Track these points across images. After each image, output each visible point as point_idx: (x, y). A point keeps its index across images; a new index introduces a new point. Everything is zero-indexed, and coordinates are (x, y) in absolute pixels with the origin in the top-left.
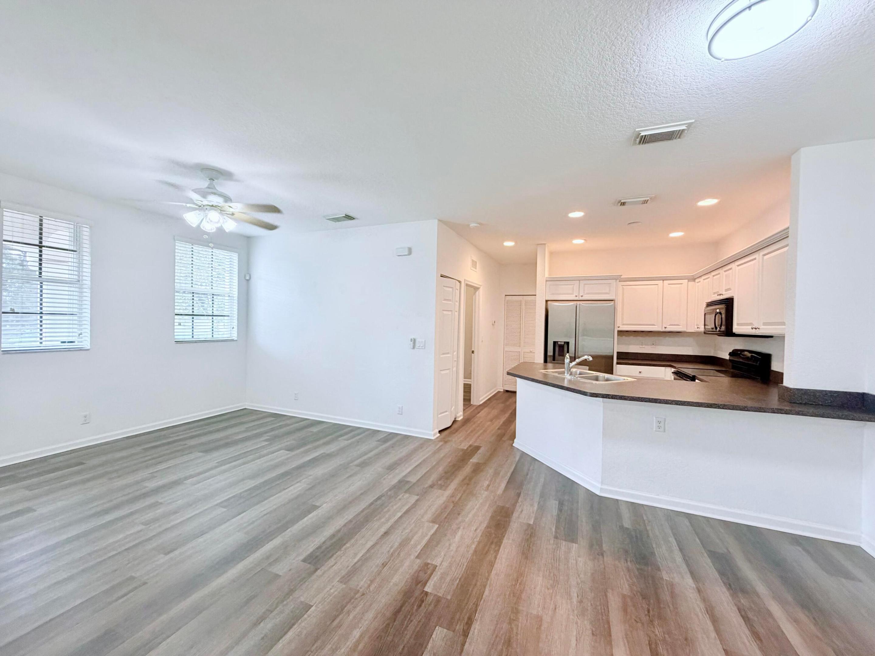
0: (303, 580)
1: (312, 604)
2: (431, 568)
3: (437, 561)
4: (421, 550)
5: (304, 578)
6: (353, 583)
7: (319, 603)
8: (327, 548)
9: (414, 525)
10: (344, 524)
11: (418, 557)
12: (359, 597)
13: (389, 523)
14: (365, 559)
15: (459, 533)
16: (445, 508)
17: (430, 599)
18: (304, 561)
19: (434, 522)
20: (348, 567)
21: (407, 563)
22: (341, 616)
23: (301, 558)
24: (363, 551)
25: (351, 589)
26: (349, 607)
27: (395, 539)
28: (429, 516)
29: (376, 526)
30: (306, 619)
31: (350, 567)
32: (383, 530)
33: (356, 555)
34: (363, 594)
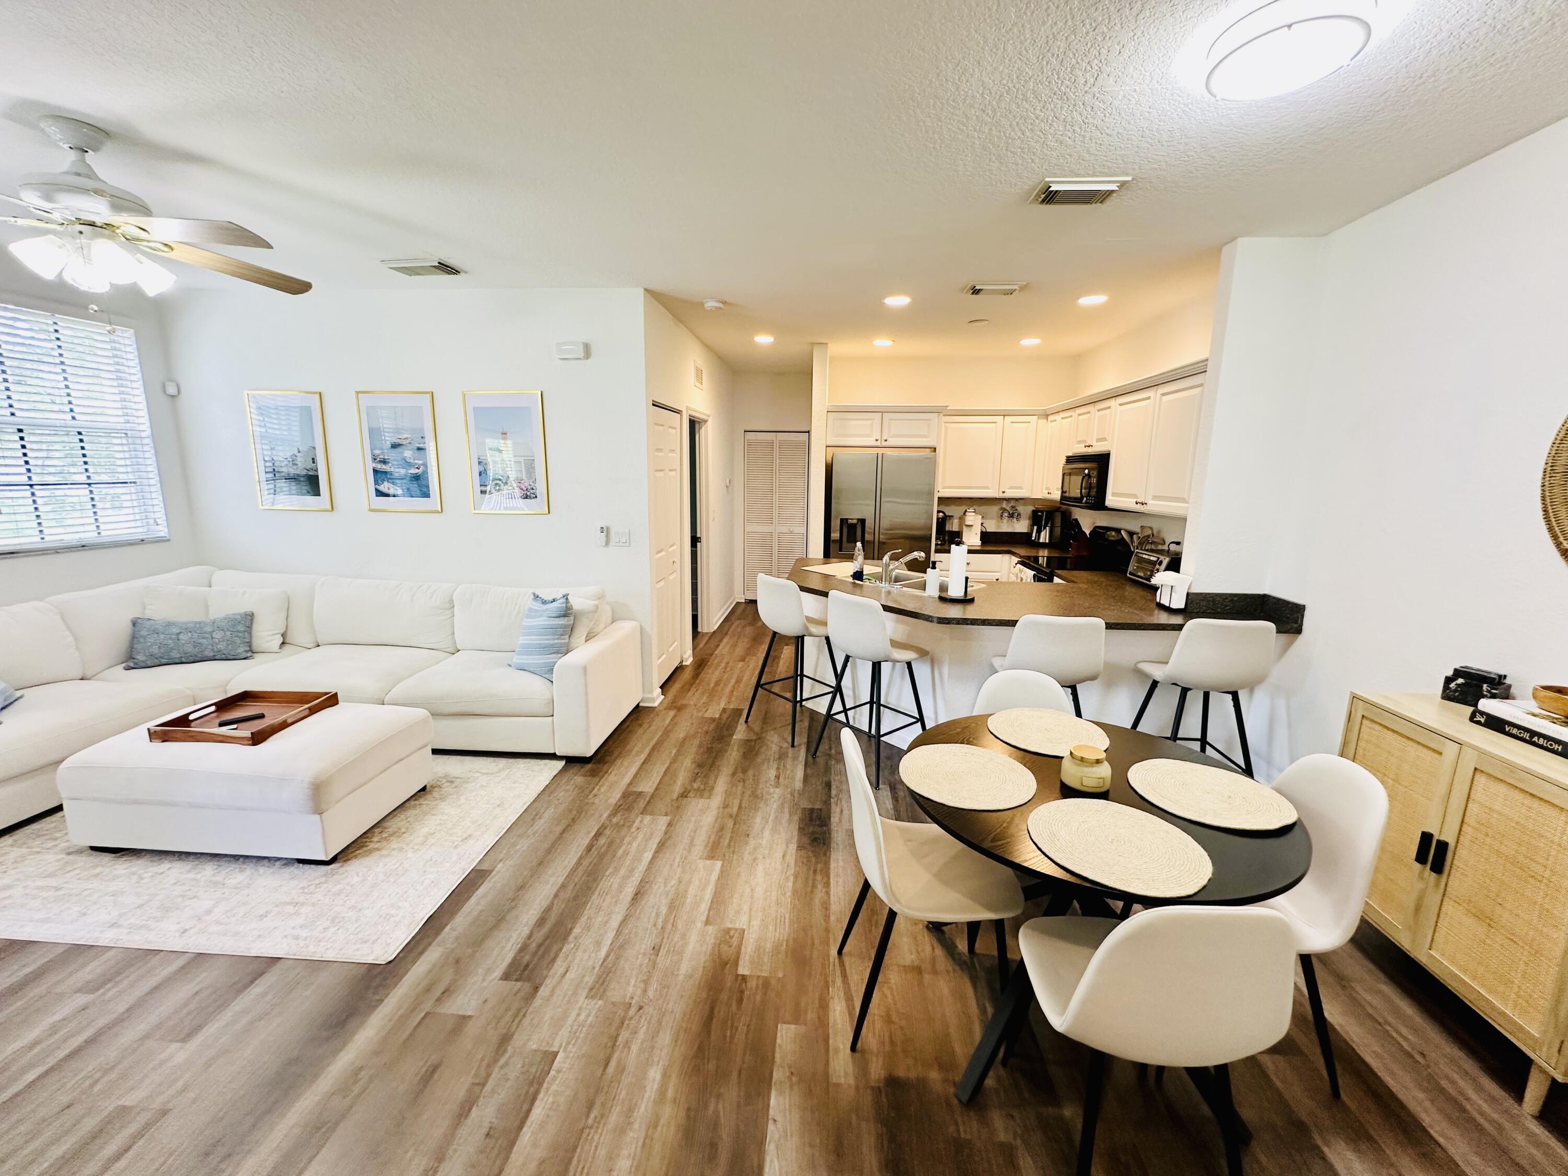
0: (520, 1014)
1: (555, 1049)
2: (737, 935)
3: (741, 922)
4: (710, 910)
5: (519, 1010)
6: (615, 993)
7: (568, 1043)
8: (540, 946)
9: (680, 869)
10: (554, 892)
11: (707, 922)
12: (636, 1014)
13: (637, 875)
14: (619, 947)
15: (760, 868)
16: (722, 829)
17: (752, 984)
18: (506, 976)
19: (711, 856)
20: (594, 968)
21: (693, 938)
22: (616, 1056)
23: (498, 973)
24: (611, 935)
25: (614, 1004)
26: (624, 1035)
27: (657, 900)
28: (699, 848)
29: (615, 886)
30: (554, 1078)
31: (597, 969)
32: (629, 890)
33: (598, 944)
34: (641, 1008)
